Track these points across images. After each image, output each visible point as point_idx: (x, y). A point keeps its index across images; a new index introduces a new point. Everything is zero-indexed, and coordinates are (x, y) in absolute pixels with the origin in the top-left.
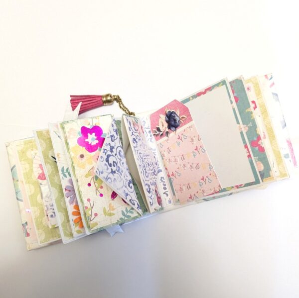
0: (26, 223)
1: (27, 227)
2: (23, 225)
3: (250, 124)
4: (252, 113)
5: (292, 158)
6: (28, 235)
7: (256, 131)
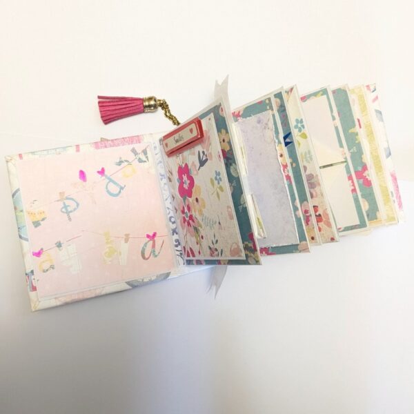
0: (32, 272)
1: (33, 277)
2: (26, 274)
3: (354, 149)
4: (357, 134)
5: (397, 197)
6: (34, 289)
7: (362, 158)
